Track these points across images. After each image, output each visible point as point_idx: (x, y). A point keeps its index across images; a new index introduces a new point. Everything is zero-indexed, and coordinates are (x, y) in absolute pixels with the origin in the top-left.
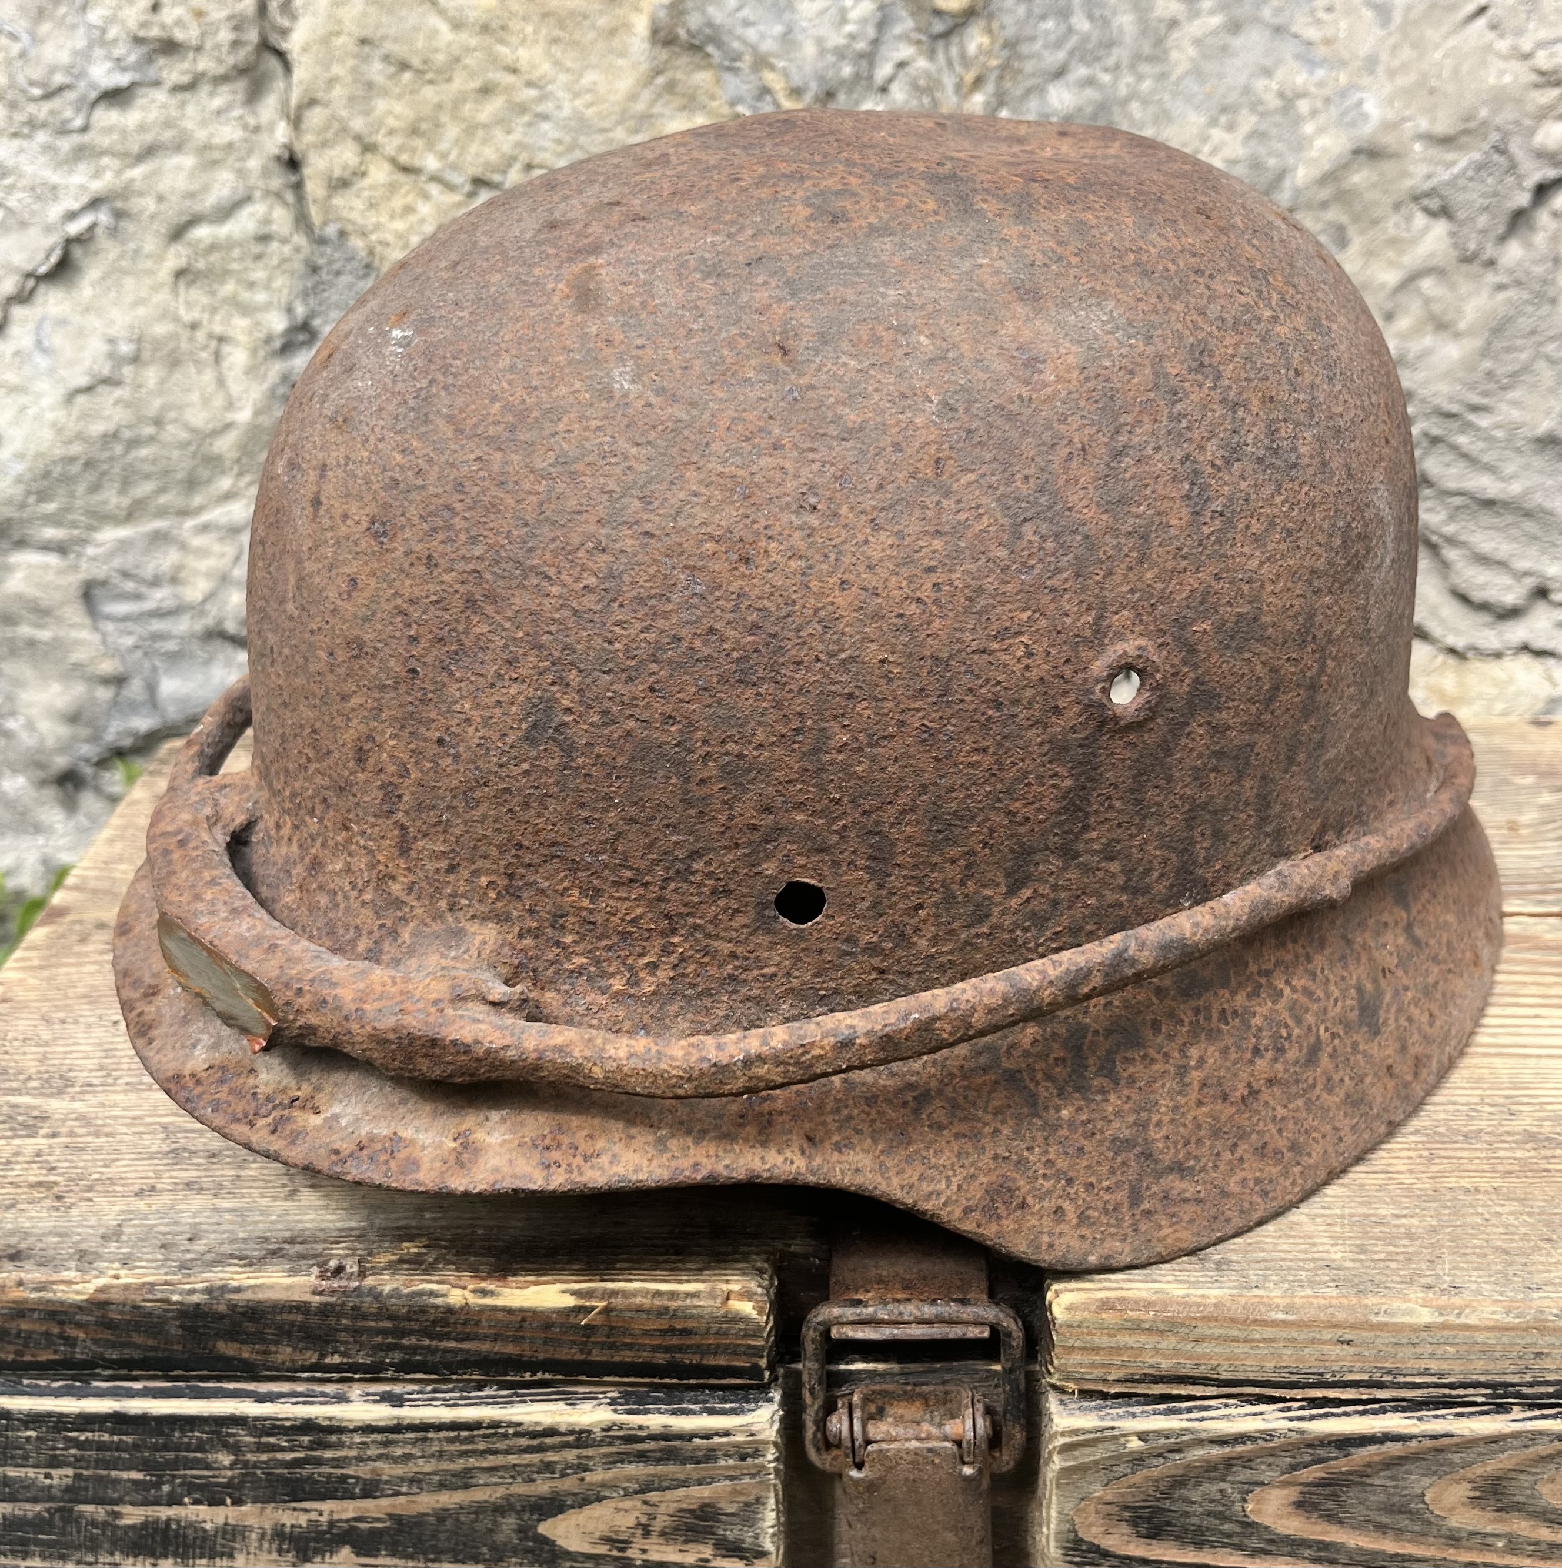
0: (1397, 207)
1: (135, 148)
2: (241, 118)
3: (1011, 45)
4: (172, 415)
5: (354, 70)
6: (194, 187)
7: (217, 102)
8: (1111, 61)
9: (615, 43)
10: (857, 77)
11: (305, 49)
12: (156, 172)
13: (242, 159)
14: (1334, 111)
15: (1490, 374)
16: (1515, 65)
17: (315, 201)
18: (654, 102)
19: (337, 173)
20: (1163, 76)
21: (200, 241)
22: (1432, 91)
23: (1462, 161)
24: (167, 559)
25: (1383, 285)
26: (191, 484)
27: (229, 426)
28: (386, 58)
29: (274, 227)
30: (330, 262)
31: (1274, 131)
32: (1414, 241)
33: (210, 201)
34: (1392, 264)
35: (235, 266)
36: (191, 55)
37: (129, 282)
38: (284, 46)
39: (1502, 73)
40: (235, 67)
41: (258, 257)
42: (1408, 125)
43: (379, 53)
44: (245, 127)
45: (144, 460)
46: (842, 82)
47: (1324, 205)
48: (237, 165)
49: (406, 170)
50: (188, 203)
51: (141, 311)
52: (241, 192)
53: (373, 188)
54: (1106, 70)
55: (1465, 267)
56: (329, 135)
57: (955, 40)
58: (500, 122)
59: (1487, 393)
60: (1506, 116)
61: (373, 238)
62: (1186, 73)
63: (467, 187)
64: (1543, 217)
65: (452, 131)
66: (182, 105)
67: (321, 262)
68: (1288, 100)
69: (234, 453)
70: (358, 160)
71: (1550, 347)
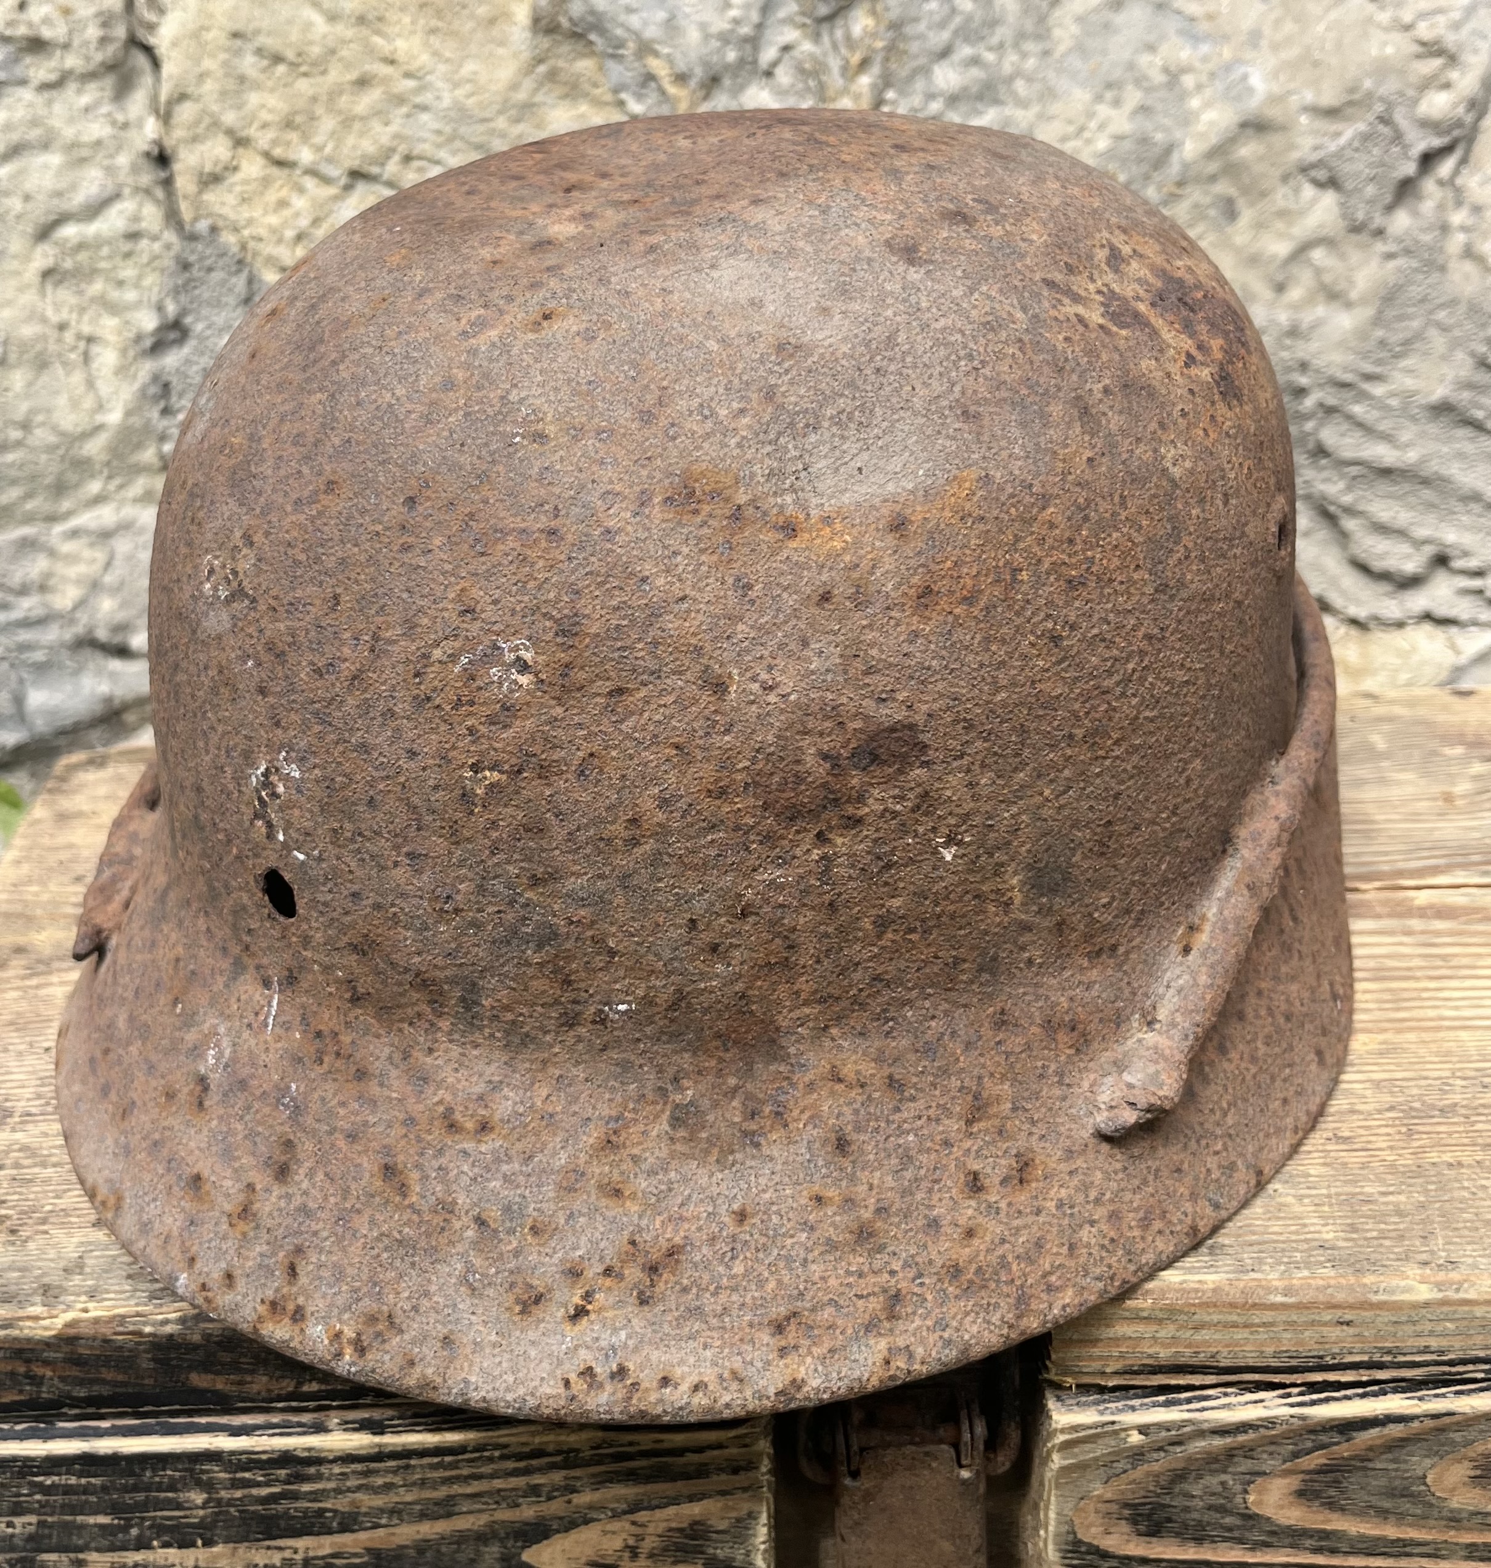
0: (1285, 178)
1: (1, 148)
2: (109, 114)
3: (896, 26)
4: (40, 418)
5: (225, 64)
6: (62, 185)
7: (85, 100)
8: (995, 40)
9: (495, 32)
10: (741, 62)
11: (175, 44)
12: (21, 172)
13: (111, 156)
14: (1219, 86)
15: (1382, 343)
16: (1397, 37)
17: (185, 197)
18: (536, 90)
19: (208, 169)
20: (1046, 53)
21: (66, 240)
22: (1316, 64)
23: (1349, 132)
24: (36, 567)
25: (1274, 257)
26: (60, 489)
27: (100, 428)
28: (259, 52)
29: (144, 225)
30: (202, 259)
31: (1159, 106)
32: (1302, 213)
33: (78, 199)
34: (1281, 236)
35: (103, 265)
36: (58, 53)
38: (152, 40)
39: (1384, 45)
40: (103, 63)
41: (128, 255)
42: (1294, 97)
43: (250, 47)
44: (114, 123)
45: (12, 465)
46: (727, 67)
47: (1213, 178)
48: (106, 162)
49: (280, 163)
50: (55, 201)
51: (7, 313)
52: (110, 189)
53: (246, 182)
54: (990, 49)
55: (1355, 238)
56: (200, 130)
57: (839, 22)
58: (378, 113)
59: (1379, 362)
60: (1389, 87)
61: (246, 233)
62: (1070, 51)
63: (344, 180)
64: (1429, 185)
65: (328, 124)
66: (49, 103)
67: (192, 258)
68: (1173, 75)
69: (104, 457)
70: (229, 154)
71: (1441, 315)
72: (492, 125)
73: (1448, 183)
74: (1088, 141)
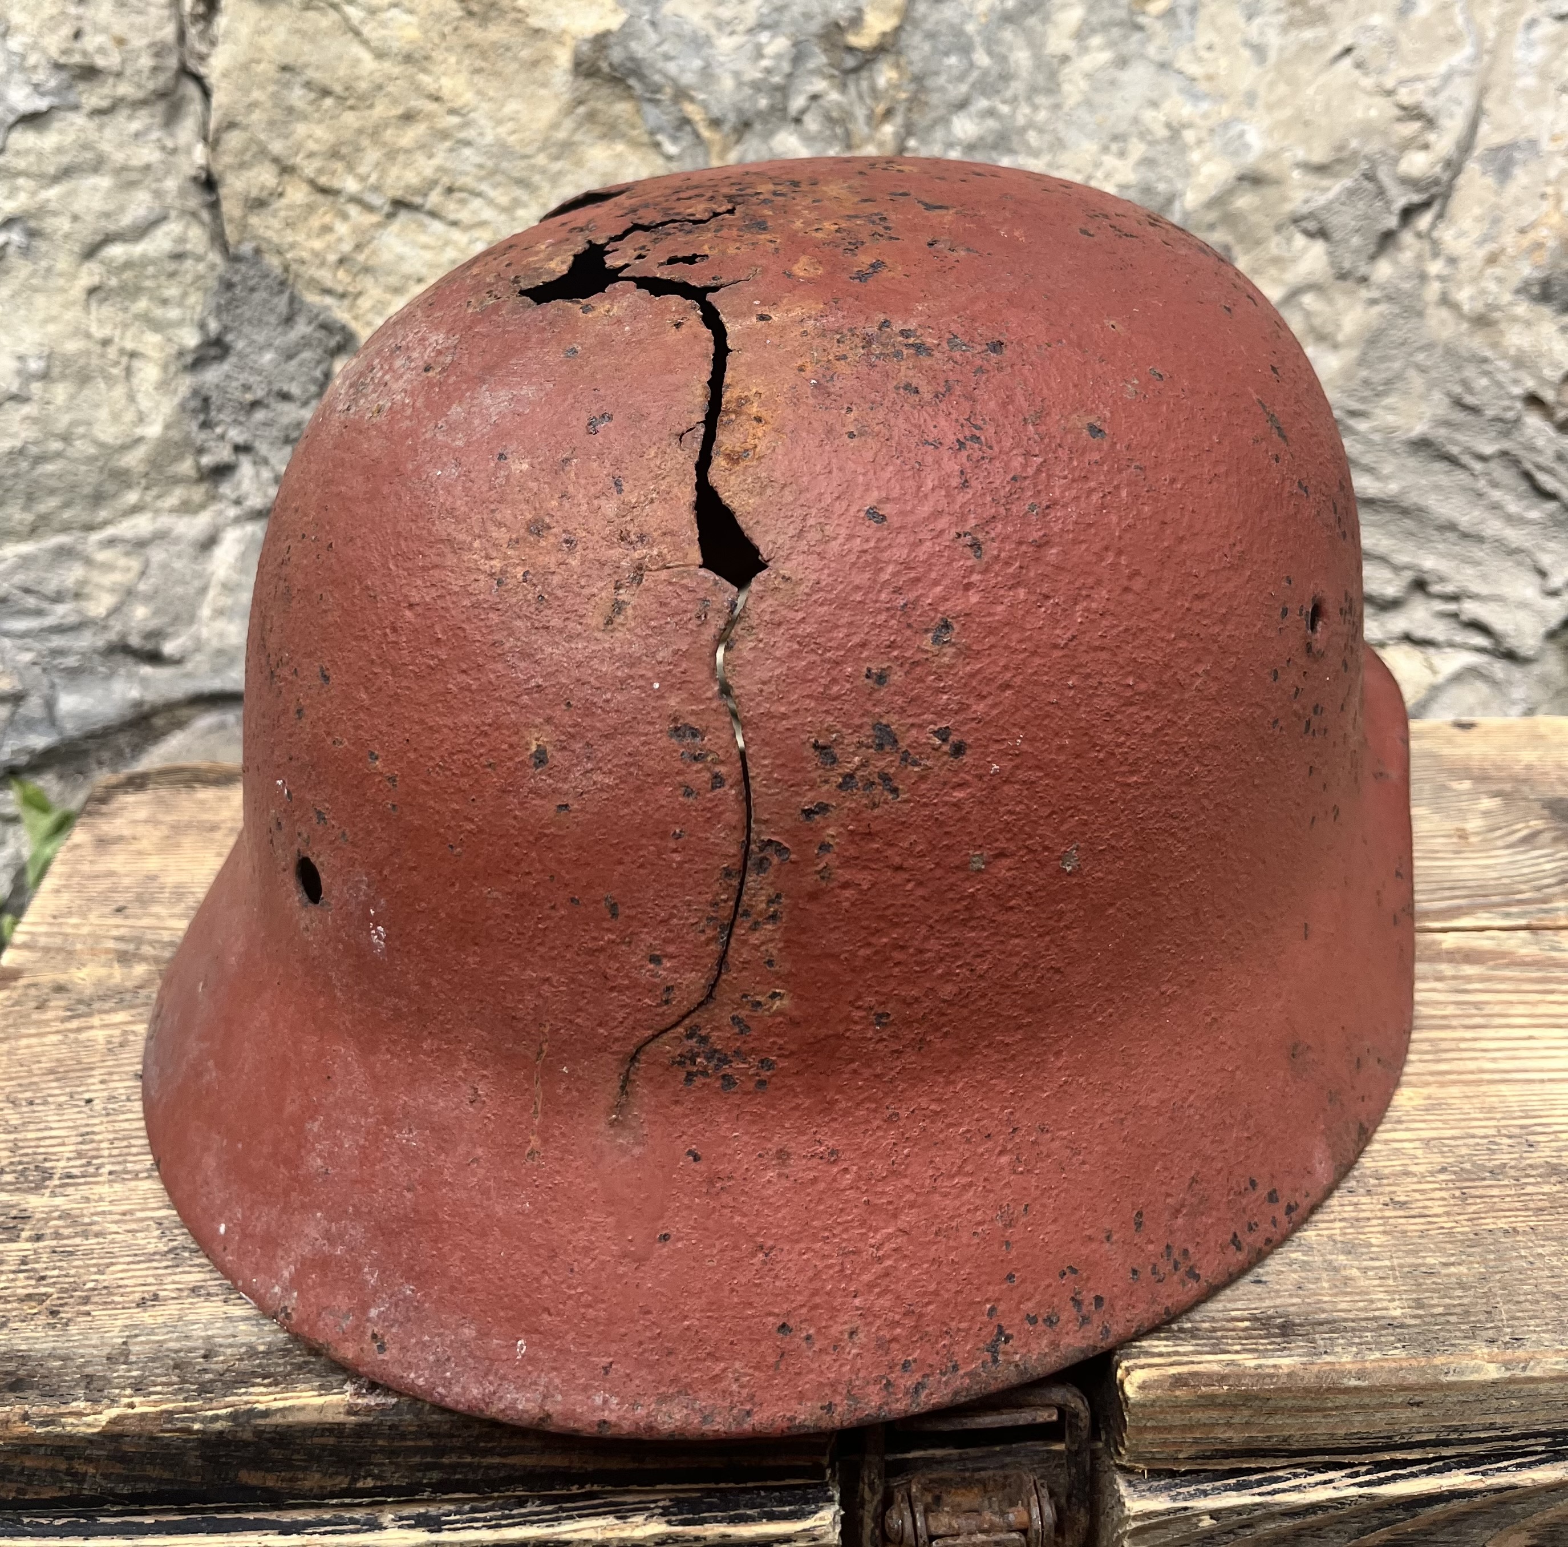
0: (1278, 228)
1: (52, 170)
2: (159, 140)
3: (918, 79)
4: (80, 430)
5: (274, 95)
6: (110, 207)
7: (135, 126)
8: (1009, 94)
9: (537, 74)
10: (772, 109)
11: (225, 75)
12: (72, 193)
13: (159, 180)
14: (1218, 141)
15: (1366, 382)
16: (1379, 101)
17: (231, 220)
18: (575, 130)
19: (254, 193)
20: (1057, 107)
21: (112, 260)
22: (1307, 124)
23: (1337, 186)
24: (71, 575)
26: (98, 499)
27: (140, 440)
28: (308, 85)
29: (189, 247)
30: (245, 280)
31: (1162, 158)
32: (1294, 260)
33: (126, 220)
34: (1278, 280)
35: (148, 283)
36: (111, 81)
37: (40, 300)
38: (202, 70)
39: (1369, 107)
40: (154, 92)
41: (172, 275)
42: (1287, 154)
43: (300, 79)
44: (163, 148)
45: (52, 475)
46: (758, 113)
47: (1214, 225)
48: (154, 186)
49: (324, 191)
50: (103, 223)
51: (51, 328)
52: (158, 210)
53: (290, 207)
54: (1004, 102)
55: (1341, 284)
56: (247, 157)
57: (865, 74)
60: (1374, 146)
61: (289, 256)
62: (1079, 104)
64: (1408, 237)
65: (373, 155)
66: (101, 128)
67: (236, 279)
68: (1175, 131)
69: (142, 468)
70: (275, 181)
72: (533, 161)
73: (1425, 236)
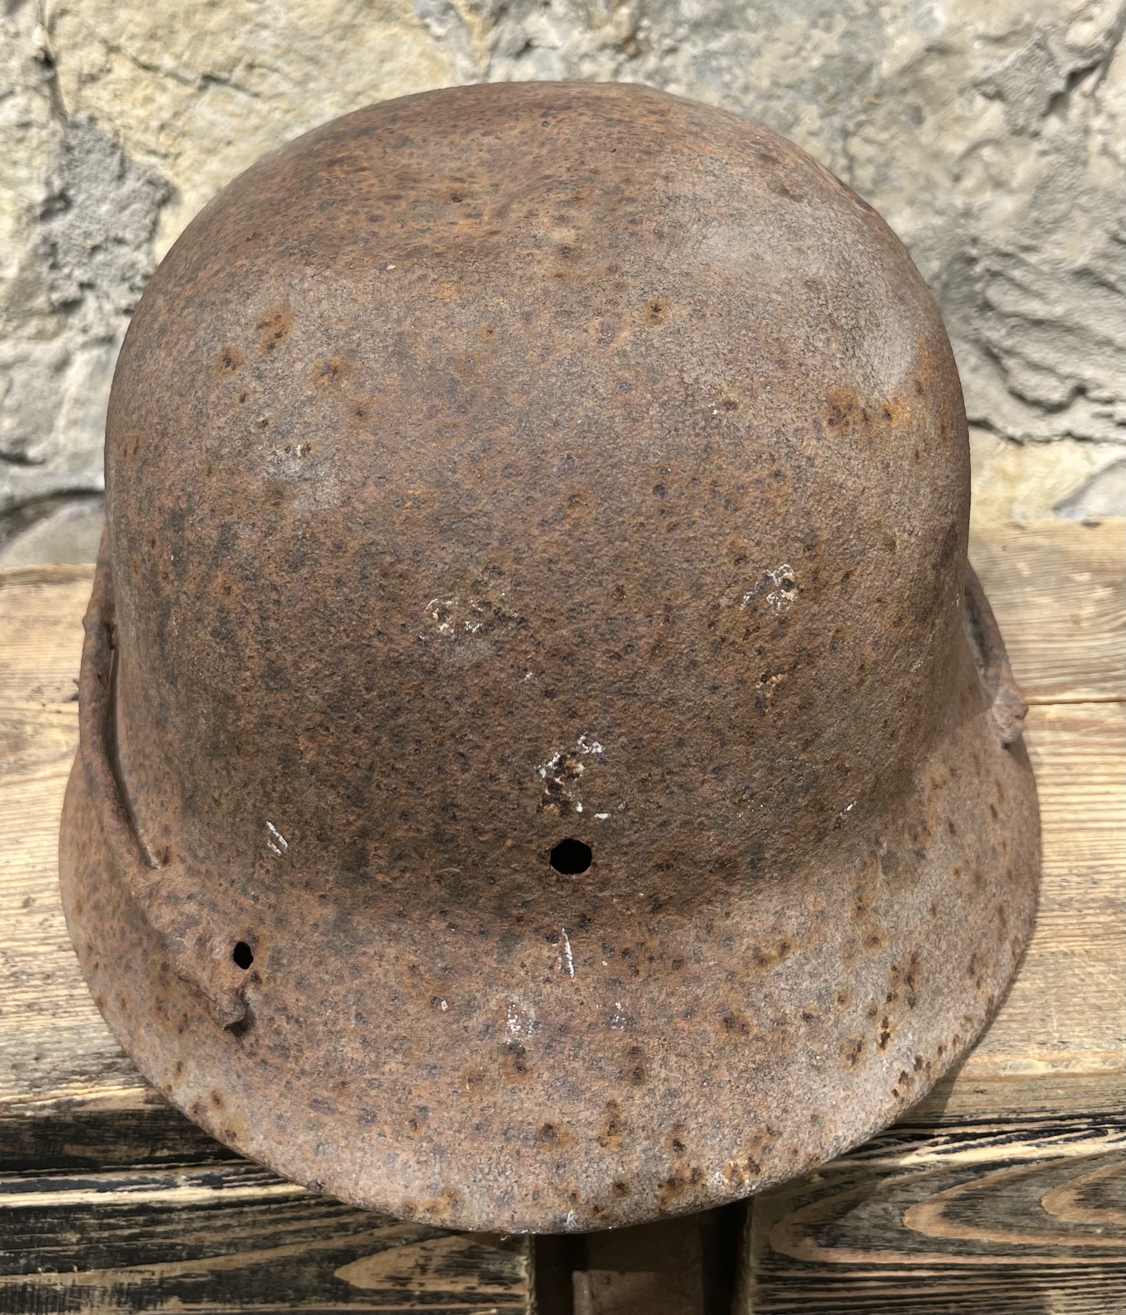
0: (962, 92)
2: (3, 26)
13: (5, 61)
14: (910, 17)
15: (1037, 222)
17: (66, 93)
18: (356, 14)
19: (86, 70)
22: (987, 2)
23: (1011, 56)
25: (951, 154)
29: (33, 116)
30: (82, 143)
31: (863, 32)
32: (975, 119)
34: (958, 136)
35: (1, 149)
41: (20, 141)
42: (969, 28)
44: (6, 33)
47: (904, 91)
49: (146, 67)
52: (6, 88)
53: (117, 81)
55: (1016, 139)
56: (79, 39)
58: (227, 29)
59: (1034, 237)
60: (1044, 21)
61: (118, 122)
63: (199, 82)
64: (1076, 97)
65: (184, 37)
67: (74, 142)
68: (873, 8)
70: (104, 59)
71: (1083, 200)
72: (320, 42)
73: (1091, 95)
74: (805, 59)
